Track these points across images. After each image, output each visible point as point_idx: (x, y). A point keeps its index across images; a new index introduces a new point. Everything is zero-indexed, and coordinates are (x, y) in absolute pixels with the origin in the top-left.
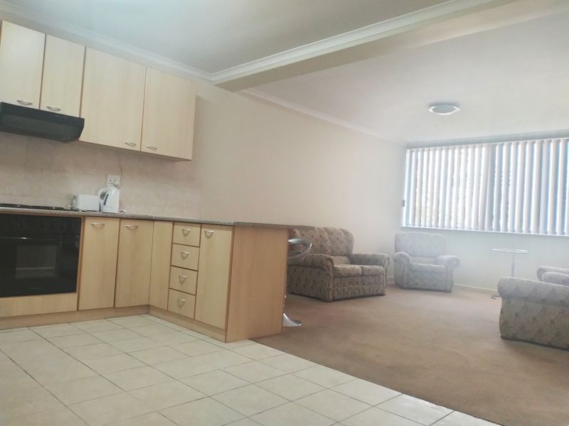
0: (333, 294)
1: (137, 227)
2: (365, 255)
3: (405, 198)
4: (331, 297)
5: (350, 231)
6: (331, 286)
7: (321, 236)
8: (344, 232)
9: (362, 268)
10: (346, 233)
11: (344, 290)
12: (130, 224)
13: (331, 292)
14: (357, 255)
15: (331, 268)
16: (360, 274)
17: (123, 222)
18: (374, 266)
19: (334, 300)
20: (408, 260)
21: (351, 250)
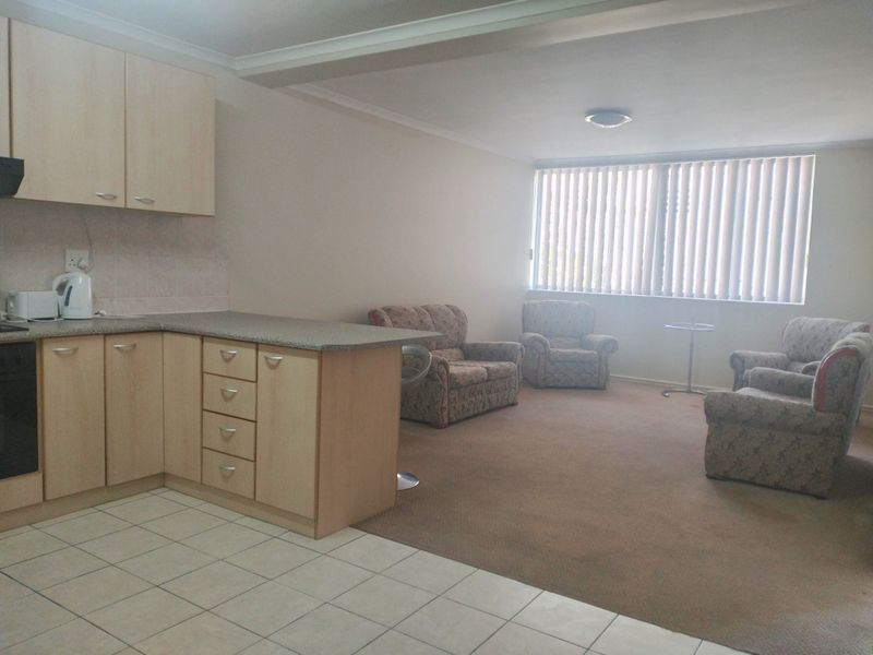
0: (449, 414)
1: (135, 346)
2: (487, 345)
3: (533, 247)
4: (446, 421)
5: (461, 309)
6: (446, 404)
7: (421, 321)
8: (452, 310)
9: (487, 368)
10: (456, 311)
11: (463, 406)
12: (120, 343)
13: (445, 413)
14: (475, 345)
15: (445, 377)
16: (486, 378)
17: (110, 340)
18: (503, 364)
19: (450, 424)
20: (545, 345)
21: (464, 338)
